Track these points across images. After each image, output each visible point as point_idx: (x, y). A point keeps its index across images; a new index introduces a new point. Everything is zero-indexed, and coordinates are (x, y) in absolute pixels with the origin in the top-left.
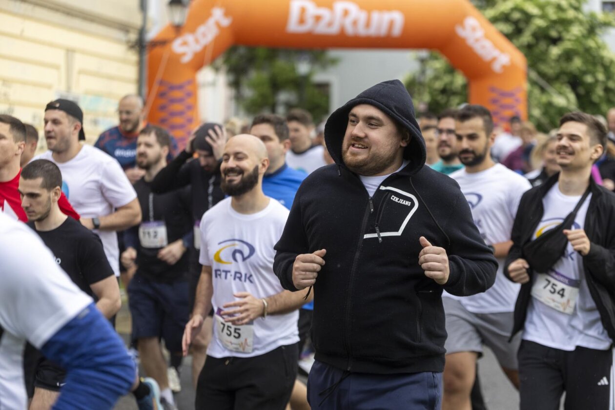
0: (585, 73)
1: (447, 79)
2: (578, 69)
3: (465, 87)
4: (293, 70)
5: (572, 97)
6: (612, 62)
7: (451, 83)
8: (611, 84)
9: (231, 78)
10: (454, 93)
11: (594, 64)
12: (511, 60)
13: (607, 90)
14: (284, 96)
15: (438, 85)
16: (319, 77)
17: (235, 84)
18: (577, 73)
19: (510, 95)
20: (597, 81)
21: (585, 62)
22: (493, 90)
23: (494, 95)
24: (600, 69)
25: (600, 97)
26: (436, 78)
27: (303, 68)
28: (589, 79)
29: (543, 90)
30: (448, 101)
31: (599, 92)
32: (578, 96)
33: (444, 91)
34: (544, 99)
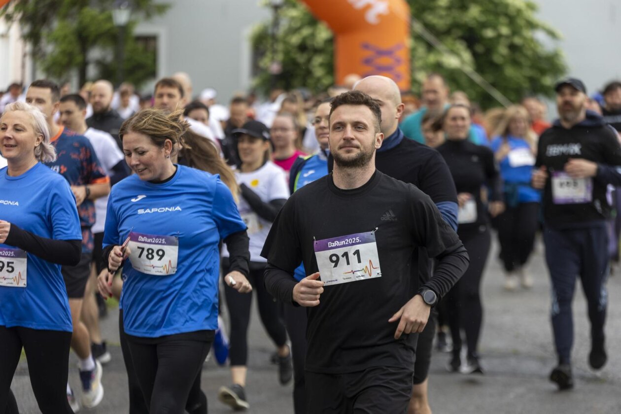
0: (484, 25)
1: (306, 32)
2: (475, 19)
3: (331, 41)
4: (110, 19)
5: (467, 56)
6: (519, 11)
7: (313, 36)
8: (517, 41)
9: (27, 29)
10: (317, 51)
11: (497, 14)
12: (390, 8)
13: (513, 48)
14: (95, 53)
15: (295, 40)
16: (142, 28)
17: (33, 37)
18: (473, 24)
19: (388, 53)
20: (500, 36)
21: (485, 12)
22: (366, 46)
23: (368, 54)
24: (503, 20)
25: (503, 56)
26: (294, 31)
27: (122, 16)
28: (489, 33)
29: (430, 47)
30: (309, 60)
31: (503, 50)
32: (475, 55)
33: (303, 47)
34: (432, 58)
